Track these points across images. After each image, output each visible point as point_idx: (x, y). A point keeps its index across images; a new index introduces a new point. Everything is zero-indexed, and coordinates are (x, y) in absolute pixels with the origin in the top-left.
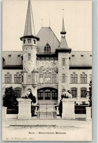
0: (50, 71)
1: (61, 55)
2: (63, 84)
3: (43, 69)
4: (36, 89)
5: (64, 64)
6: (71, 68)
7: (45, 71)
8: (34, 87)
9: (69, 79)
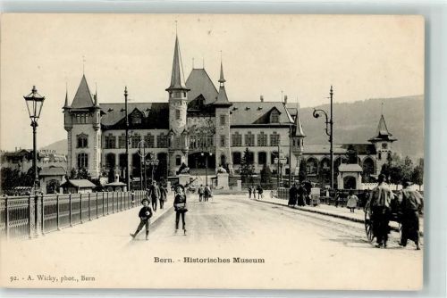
0: (205, 131)
1: (219, 112)
2: (222, 149)
3: (195, 128)
4: (187, 154)
5: (223, 123)
6: (232, 127)
7: (198, 132)
8: (184, 153)
9: (229, 142)
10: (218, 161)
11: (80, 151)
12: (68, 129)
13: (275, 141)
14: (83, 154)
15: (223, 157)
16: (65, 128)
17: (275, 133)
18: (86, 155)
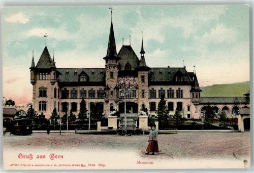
1: (140, 74)
2: (143, 100)
4: (118, 103)
5: (143, 81)
10: (140, 107)
11: (41, 99)
12: (34, 83)
13: (180, 94)
14: (43, 101)
15: (143, 105)
16: (31, 82)
17: (179, 89)
18: (45, 102)
